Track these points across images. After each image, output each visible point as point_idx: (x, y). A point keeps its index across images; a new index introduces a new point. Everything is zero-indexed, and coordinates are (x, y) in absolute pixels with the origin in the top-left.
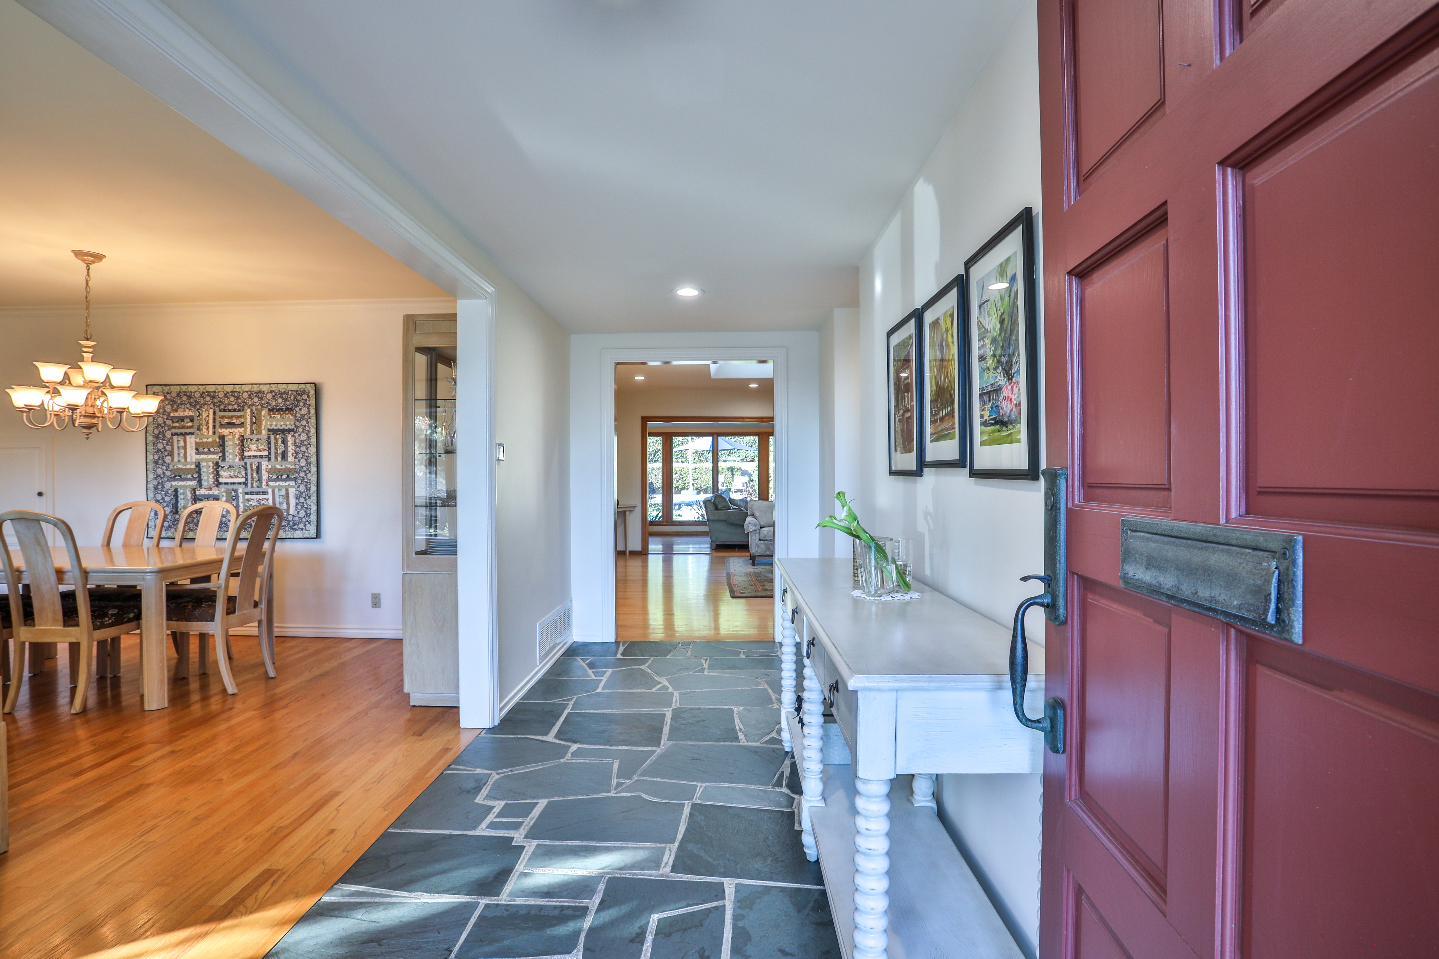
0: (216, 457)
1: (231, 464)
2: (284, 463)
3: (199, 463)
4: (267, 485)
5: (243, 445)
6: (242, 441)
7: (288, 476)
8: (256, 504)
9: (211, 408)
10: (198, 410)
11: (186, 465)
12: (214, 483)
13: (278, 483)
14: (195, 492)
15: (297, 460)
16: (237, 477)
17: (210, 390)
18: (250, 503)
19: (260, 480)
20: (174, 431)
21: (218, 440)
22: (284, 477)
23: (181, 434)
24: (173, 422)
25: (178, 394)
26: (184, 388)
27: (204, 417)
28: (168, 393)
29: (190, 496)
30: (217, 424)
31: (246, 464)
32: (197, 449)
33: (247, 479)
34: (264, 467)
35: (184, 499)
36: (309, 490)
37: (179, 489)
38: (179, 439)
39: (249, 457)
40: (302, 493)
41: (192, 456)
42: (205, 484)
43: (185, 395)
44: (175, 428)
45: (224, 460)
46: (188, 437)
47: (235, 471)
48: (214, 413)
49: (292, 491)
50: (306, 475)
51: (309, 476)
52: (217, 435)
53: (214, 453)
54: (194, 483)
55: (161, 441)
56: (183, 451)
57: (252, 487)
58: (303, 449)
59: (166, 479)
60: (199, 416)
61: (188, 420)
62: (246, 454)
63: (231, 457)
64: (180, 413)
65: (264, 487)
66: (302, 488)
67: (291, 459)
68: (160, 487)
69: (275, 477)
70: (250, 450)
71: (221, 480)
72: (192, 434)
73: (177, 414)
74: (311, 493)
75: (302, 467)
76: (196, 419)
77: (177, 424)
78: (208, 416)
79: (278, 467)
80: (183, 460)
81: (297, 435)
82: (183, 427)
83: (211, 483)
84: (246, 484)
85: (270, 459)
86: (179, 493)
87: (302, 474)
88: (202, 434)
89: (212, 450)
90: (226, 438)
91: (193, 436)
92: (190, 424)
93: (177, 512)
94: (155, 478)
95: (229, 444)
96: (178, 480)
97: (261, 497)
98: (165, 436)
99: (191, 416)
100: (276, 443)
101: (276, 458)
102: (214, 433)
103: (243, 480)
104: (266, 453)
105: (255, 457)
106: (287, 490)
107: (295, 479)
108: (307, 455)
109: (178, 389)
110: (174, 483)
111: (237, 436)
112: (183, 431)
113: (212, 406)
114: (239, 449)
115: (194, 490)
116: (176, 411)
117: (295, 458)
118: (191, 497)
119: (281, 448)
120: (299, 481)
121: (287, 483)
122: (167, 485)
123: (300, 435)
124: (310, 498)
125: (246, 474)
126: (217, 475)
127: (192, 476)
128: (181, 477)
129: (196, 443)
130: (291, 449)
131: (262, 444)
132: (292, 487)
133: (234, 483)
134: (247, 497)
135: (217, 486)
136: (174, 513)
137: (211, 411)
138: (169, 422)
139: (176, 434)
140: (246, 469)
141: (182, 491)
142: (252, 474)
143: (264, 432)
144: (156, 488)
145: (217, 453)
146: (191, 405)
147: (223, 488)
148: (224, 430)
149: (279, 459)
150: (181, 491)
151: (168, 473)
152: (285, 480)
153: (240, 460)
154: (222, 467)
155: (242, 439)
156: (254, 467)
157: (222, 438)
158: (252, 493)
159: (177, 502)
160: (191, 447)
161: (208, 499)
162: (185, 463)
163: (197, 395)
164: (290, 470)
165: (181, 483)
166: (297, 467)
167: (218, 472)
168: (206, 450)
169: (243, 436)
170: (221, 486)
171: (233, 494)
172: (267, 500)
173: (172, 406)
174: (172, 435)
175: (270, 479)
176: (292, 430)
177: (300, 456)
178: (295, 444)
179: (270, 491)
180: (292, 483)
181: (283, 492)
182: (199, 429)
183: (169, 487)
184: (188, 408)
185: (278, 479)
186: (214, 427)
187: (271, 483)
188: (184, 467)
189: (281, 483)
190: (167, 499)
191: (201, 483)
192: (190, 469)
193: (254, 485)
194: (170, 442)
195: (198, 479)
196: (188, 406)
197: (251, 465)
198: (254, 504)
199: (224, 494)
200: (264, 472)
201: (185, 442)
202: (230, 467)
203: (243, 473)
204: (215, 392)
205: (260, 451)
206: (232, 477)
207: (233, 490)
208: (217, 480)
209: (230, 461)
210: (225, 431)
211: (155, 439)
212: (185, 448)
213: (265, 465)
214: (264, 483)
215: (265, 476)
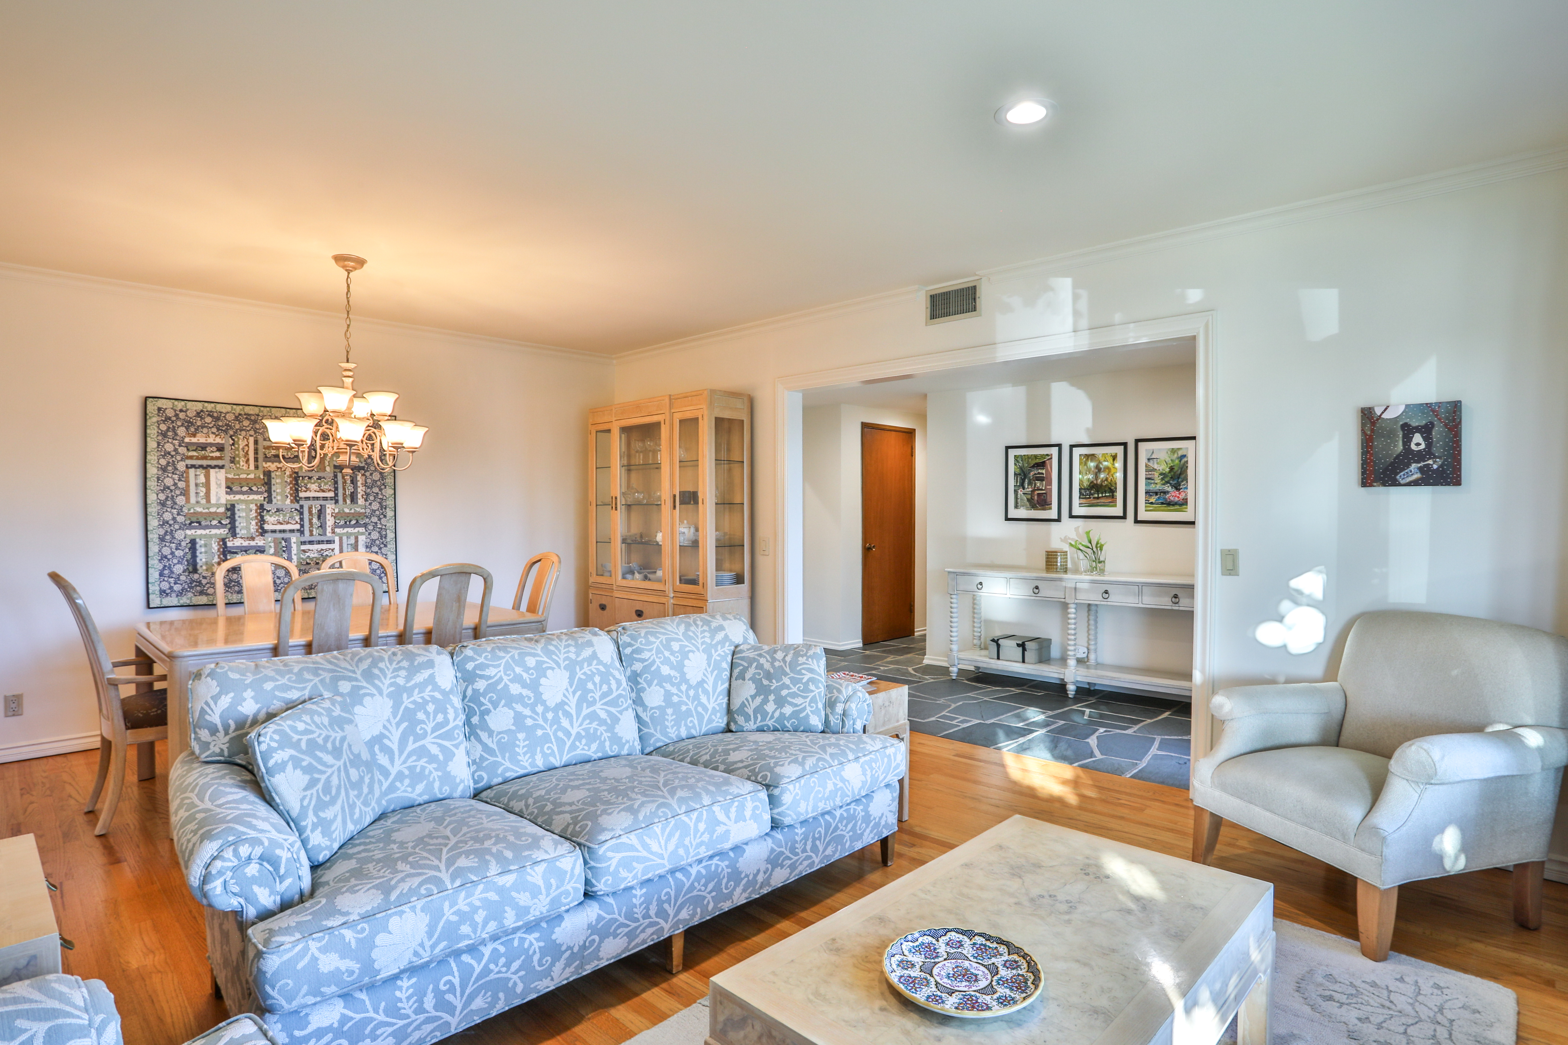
0: (259, 498)
1: (279, 507)
2: (352, 506)
3: (233, 506)
4: (333, 532)
5: (297, 484)
6: (296, 479)
7: (357, 522)
8: (316, 555)
9: (251, 436)
10: (231, 437)
11: (208, 508)
12: (257, 531)
13: (346, 530)
14: (225, 543)
15: (367, 503)
16: (288, 523)
17: (251, 412)
18: (307, 554)
19: (322, 526)
20: (189, 462)
21: (262, 477)
22: (353, 522)
23: (201, 466)
24: (188, 450)
25: (198, 414)
26: (210, 407)
27: (241, 447)
28: (181, 411)
29: (216, 548)
30: (261, 456)
31: (302, 507)
32: (228, 487)
33: (302, 526)
34: (329, 511)
35: (206, 552)
36: (385, 538)
37: (198, 540)
38: (198, 473)
39: (307, 498)
40: (374, 541)
41: (219, 496)
42: (241, 531)
43: (209, 415)
44: (191, 458)
45: (270, 501)
46: (212, 471)
47: (284, 515)
48: (256, 442)
49: (362, 539)
50: (380, 519)
51: (384, 521)
52: (261, 470)
53: (257, 493)
54: (223, 532)
55: (170, 475)
56: (204, 490)
57: (311, 535)
58: (376, 490)
59: (177, 527)
60: (233, 444)
61: (214, 449)
62: (302, 495)
63: (279, 498)
64: (200, 439)
65: (328, 534)
66: (375, 535)
67: (361, 501)
68: (168, 537)
69: (342, 522)
70: (307, 490)
71: (266, 527)
72: (222, 467)
73: (194, 440)
74: (388, 540)
75: (374, 511)
76: (228, 448)
77: (195, 454)
78: (247, 445)
79: (347, 510)
80: (204, 501)
81: (368, 474)
82: (205, 458)
83: (252, 531)
84: (301, 532)
85: (337, 502)
86: (198, 546)
87: (375, 519)
88: (237, 468)
89: (254, 488)
90: (273, 475)
91: (223, 471)
92: (218, 454)
93: (195, 570)
94: (162, 526)
95: (276, 481)
96: (195, 528)
97: (324, 546)
98: (176, 469)
99: (218, 443)
100: (345, 482)
101: (344, 500)
102: (257, 467)
103: (298, 527)
104: (332, 494)
105: (317, 498)
106: (356, 538)
107: (365, 525)
108: (380, 496)
109: (199, 407)
110: (188, 532)
111: (288, 473)
112: (205, 463)
113: (252, 433)
114: (291, 488)
115: (223, 540)
116: (194, 435)
117: (366, 500)
118: (219, 550)
119: (350, 489)
120: (371, 527)
121: (357, 530)
122: (179, 535)
123: (371, 474)
124: (386, 546)
125: (302, 519)
126: (262, 521)
127: (220, 522)
128: (200, 524)
129: (227, 479)
130: (361, 490)
131: (326, 484)
132: (362, 534)
133: (284, 531)
134: (303, 547)
135: (262, 535)
136: (190, 572)
137: (251, 440)
138: (182, 450)
139: (193, 466)
140: (301, 513)
141: (203, 542)
142: (310, 520)
143: (328, 469)
144: (162, 539)
145: (261, 493)
146: (218, 429)
147: (269, 537)
148: (269, 464)
149: (348, 501)
150: (200, 542)
151: (180, 519)
152: (354, 526)
153: (292, 502)
154: (268, 511)
155: (296, 477)
156: (314, 511)
157: (268, 474)
158: (311, 543)
159: (194, 556)
160: (219, 485)
161: (246, 551)
162: (208, 506)
163: (231, 417)
164: (360, 514)
165: (199, 532)
166: (368, 511)
167: (262, 517)
168: (245, 489)
169: (297, 473)
170: (266, 535)
171: (284, 544)
172: (333, 550)
173: (187, 428)
174: (187, 466)
175: (336, 525)
176: (363, 468)
177: (372, 498)
178: (365, 484)
179: (337, 539)
180: (362, 530)
181: (352, 541)
182: (233, 461)
183: (182, 537)
184: (213, 433)
185: (345, 526)
186: (256, 460)
187: (337, 530)
188: (206, 511)
189: (350, 530)
190: (179, 553)
191: (235, 530)
192: (215, 513)
193: (314, 533)
194: (184, 477)
195: (229, 526)
196: (214, 430)
197: (310, 508)
198: (312, 556)
199: (272, 544)
200: (328, 517)
201: (207, 477)
202: (278, 510)
203: (297, 518)
204: (258, 415)
205: (323, 491)
206: (281, 524)
207: (283, 539)
208: (262, 528)
209: (279, 503)
210: (272, 466)
211: (160, 473)
212: (207, 485)
213: (330, 508)
214: (329, 530)
215: (330, 521)
